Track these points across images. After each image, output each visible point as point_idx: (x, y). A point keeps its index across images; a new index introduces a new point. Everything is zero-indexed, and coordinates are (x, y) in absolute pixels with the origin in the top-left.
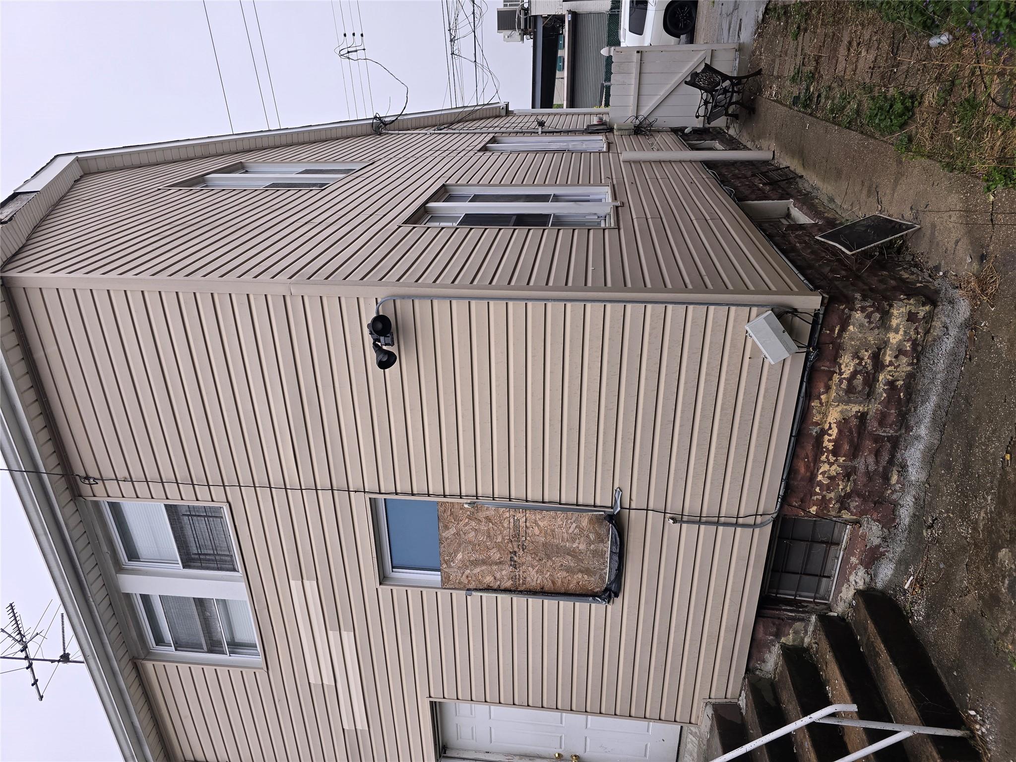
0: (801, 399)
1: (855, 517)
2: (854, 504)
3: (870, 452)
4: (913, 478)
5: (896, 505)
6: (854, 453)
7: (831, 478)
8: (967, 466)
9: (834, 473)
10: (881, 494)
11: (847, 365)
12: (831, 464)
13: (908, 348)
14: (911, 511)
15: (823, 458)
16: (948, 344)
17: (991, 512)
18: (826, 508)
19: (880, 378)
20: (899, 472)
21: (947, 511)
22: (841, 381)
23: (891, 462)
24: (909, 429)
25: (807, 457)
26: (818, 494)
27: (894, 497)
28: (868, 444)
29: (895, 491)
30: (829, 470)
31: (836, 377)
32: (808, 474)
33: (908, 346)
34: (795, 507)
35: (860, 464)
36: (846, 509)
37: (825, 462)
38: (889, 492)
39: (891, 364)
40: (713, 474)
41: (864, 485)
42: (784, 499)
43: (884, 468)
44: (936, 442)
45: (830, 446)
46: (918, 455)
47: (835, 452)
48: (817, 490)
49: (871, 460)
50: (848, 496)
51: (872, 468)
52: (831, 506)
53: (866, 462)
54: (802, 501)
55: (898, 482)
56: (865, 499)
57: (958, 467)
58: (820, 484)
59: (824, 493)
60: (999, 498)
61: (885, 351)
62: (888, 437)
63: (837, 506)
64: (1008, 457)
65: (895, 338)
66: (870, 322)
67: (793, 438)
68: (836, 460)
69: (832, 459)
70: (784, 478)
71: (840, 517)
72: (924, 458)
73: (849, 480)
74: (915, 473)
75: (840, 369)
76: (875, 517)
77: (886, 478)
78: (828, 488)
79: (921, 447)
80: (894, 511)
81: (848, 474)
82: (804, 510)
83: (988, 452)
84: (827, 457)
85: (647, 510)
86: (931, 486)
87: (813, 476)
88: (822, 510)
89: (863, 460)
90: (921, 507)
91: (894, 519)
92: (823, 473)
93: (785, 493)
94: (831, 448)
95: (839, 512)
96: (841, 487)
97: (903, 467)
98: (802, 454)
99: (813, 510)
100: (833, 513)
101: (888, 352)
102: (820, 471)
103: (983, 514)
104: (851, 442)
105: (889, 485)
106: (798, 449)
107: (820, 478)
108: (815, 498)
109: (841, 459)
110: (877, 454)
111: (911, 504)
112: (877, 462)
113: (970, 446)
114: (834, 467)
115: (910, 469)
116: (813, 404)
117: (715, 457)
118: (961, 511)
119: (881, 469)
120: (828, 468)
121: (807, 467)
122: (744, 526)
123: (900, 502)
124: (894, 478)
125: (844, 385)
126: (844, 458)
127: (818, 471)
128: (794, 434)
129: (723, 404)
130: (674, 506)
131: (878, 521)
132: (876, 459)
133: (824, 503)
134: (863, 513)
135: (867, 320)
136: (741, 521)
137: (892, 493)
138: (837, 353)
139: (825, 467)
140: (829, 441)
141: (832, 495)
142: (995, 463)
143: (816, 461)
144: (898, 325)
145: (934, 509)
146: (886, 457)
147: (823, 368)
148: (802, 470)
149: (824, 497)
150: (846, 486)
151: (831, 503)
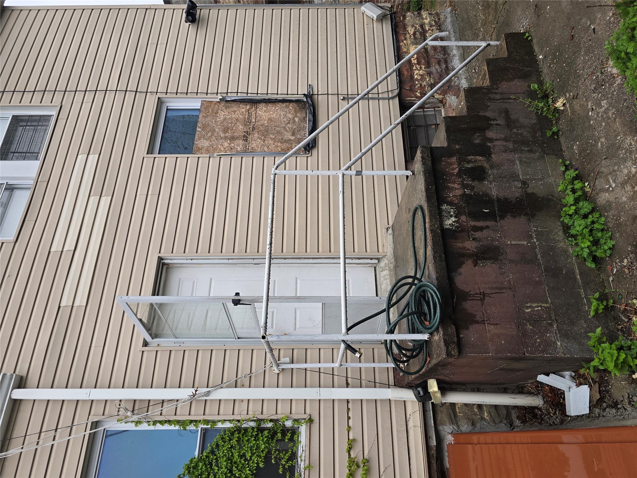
0: (395, 41)
3: (435, 63)
5: (459, 87)
6: (428, 65)
7: (421, 74)
10: (450, 84)
11: (411, 30)
12: (419, 70)
13: (434, 24)
15: (414, 68)
16: (449, 20)
18: (424, 90)
19: (427, 35)
22: (410, 36)
23: (448, 69)
24: (449, 54)
25: (406, 66)
26: (418, 84)
27: (456, 84)
28: (433, 60)
31: (408, 36)
32: (409, 74)
33: (433, 23)
34: (407, 90)
35: (433, 69)
37: (416, 70)
38: (453, 83)
39: (429, 29)
41: (439, 79)
42: (401, 85)
44: (462, 51)
45: (415, 62)
46: (458, 62)
47: (419, 63)
49: (437, 67)
50: (433, 84)
51: (439, 70)
52: (427, 89)
53: (435, 68)
54: (411, 88)
58: (417, 80)
59: (420, 82)
61: (425, 26)
62: (441, 58)
65: (426, 21)
66: (414, 15)
67: (396, 57)
68: (421, 68)
69: (418, 67)
70: (397, 75)
73: (430, 77)
75: (408, 32)
76: (451, 94)
78: (421, 80)
79: (457, 58)
81: (429, 73)
82: (413, 94)
84: (416, 67)
85: (328, 94)
87: (412, 77)
88: (423, 93)
92: (417, 74)
94: (416, 62)
96: (428, 79)
99: (418, 94)
101: (426, 26)
102: (415, 74)
104: (424, 58)
107: (416, 77)
108: (417, 87)
110: (439, 63)
111: (465, 82)
112: (440, 67)
114: (421, 71)
116: (401, 44)
119: (444, 70)
120: (418, 72)
121: (407, 70)
122: (383, 99)
125: (412, 37)
126: (424, 66)
127: (414, 74)
128: (396, 55)
129: (359, 43)
130: (343, 91)
131: (453, 95)
133: (422, 88)
134: (444, 93)
135: (412, 14)
136: (380, 96)
137: (455, 83)
138: (405, 27)
139: (416, 72)
140: (414, 60)
141: (424, 83)
144: (426, 17)
146: (444, 66)
147: (401, 32)
148: (406, 73)
149: (421, 84)
150: (430, 79)
151: (425, 88)
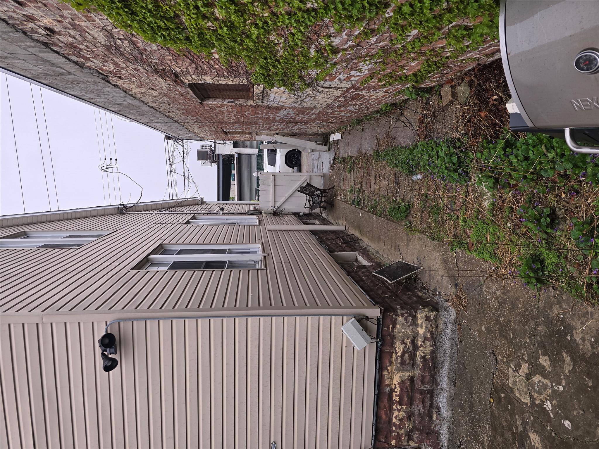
0: (377, 371)
1: (417, 445)
2: (416, 436)
3: (419, 401)
4: (445, 415)
5: (438, 434)
6: (411, 403)
7: (401, 420)
8: (472, 407)
9: (401, 417)
10: (430, 429)
11: (399, 348)
12: (399, 411)
13: (429, 336)
14: (447, 436)
15: (394, 407)
16: (448, 333)
17: (490, 436)
18: (400, 440)
19: (418, 355)
20: (436, 412)
21: (467, 437)
22: (397, 358)
23: (431, 406)
24: (437, 384)
25: (385, 408)
26: (394, 432)
27: (437, 428)
28: (418, 396)
29: (436, 425)
30: (399, 415)
31: (394, 355)
32: (387, 419)
33: (429, 335)
34: (382, 442)
35: (415, 408)
36: (411, 440)
37: (396, 410)
38: (433, 425)
39: (422, 346)
40: (332, 425)
41: (420, 423)
42: (376, 437)
43: (428, 410)
44: (452, 391)
45: (397, 399)
46: (445, 400)
47: (400, 403)
48: (394, 429)
49: (420, 406)
50: (411, 431)
51: (422, 411)
52: (403, 439)
53: (418, 408)
54: (386, 437)
55: (437, 419)
56: (421, 432)
57: (467, 407)
58: (395, 424)
59: (398, 430)
60: (492, 426)
61: (417, 339)
62: (427, 390)
63: (406, 438)
64: (492, 400)
65: (421, 331)
66: (407, 322)
67: (376, 396)
68: (402, 408)
69: (399, 407)
70: (374, 423)
71: (409, 445)
72: (448, 402)
73: (410, 420)
74: (446, 412)
75: (396, 351)
76: (428, 443)
77: (431, 417)
78: (400, 427)
79: (445, 395)
80: (438, 438)
81: (410, 416)
82: (388, 444)
83: (481, 397)
84: (396, 407)
86: (454, 420)
87: (390, 420)
88: (398, 442)
89: (416, 406)
90: (452, 434)
91: (439, 443)
92: (396, 417)
93: (376, 433)
94: (398, 400)
95: (408, 442)
96: (407, 425)
97: (438, 409)
98: (382, 406)
99: (393, 442)
100: (405, 444)
101: (419, 339)
102: (394, 416)
103: (486, 438)
104: (408, 396)
105: (433, 421)
106: (379, 403)
107: (394, 420)
108: (393, 434)
109: (404, 407)
110: (423, 402)
111: (446, 432)
112: (424, 407)
113: (471, 394)
114: (401, 412)
115: (442, 410)
116: (384, 373)
117: (332, 413)
118: (474, 436)
119: (427, 411)
120: (398, 414)
121: (386, 414)
123: (441, 432)
124: (435, 417)
125: (399, 361)
126: (406, 406)
127: (392, 416)
128: (376, 394)
129: (334, 377)
131: (430, 445)
132: (423, 405)
133: (398, 437)
134: (421, 441)
135: (405, 321)
137: (435, 426)
138: (393, 341)
139: (396, 413)
140: (396, 396)
141: (402, 431)
142: (486, 405)
143: (391, 409)
144: (422, 323)
145: (459, 435)
146: (428, 403)
147: (386, 350)
148: (384, 416)
149: (398, 433)
150: (410, 424)
151: (402, 437)
